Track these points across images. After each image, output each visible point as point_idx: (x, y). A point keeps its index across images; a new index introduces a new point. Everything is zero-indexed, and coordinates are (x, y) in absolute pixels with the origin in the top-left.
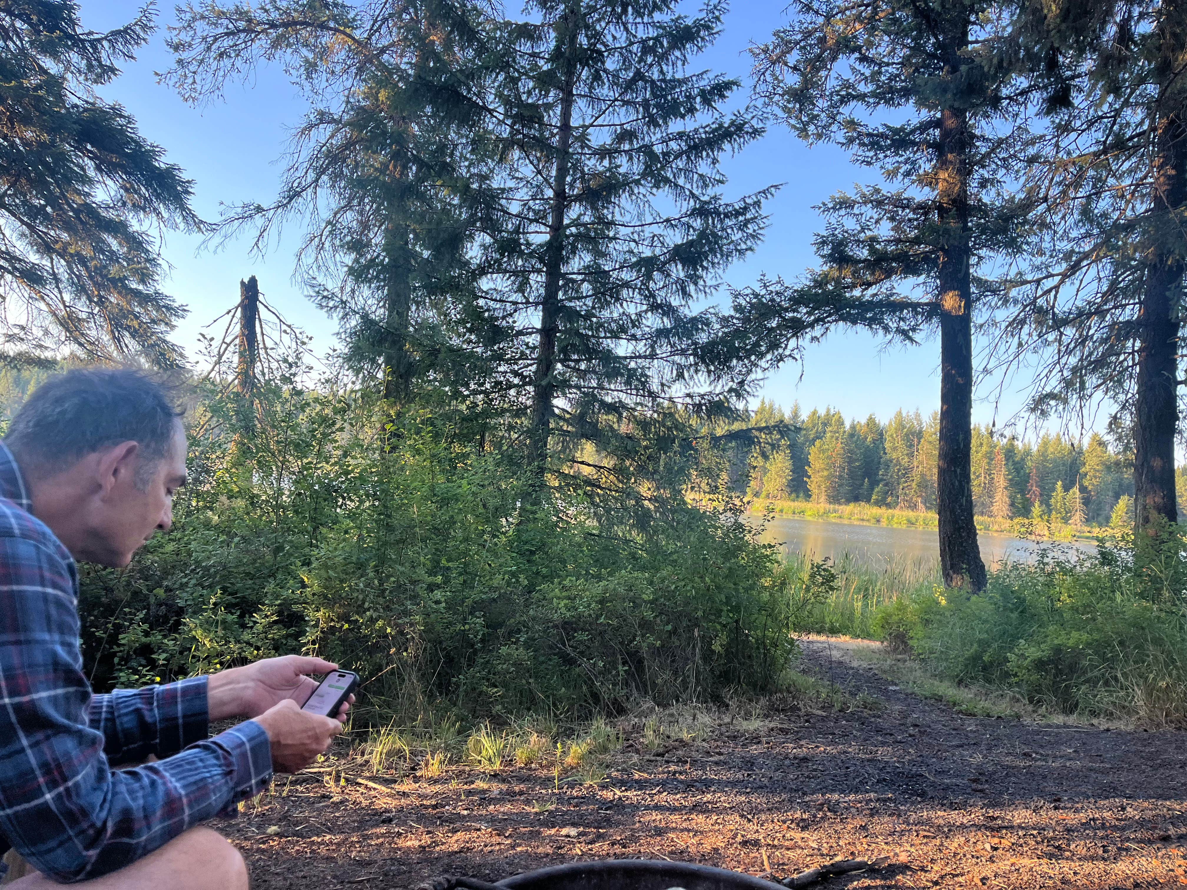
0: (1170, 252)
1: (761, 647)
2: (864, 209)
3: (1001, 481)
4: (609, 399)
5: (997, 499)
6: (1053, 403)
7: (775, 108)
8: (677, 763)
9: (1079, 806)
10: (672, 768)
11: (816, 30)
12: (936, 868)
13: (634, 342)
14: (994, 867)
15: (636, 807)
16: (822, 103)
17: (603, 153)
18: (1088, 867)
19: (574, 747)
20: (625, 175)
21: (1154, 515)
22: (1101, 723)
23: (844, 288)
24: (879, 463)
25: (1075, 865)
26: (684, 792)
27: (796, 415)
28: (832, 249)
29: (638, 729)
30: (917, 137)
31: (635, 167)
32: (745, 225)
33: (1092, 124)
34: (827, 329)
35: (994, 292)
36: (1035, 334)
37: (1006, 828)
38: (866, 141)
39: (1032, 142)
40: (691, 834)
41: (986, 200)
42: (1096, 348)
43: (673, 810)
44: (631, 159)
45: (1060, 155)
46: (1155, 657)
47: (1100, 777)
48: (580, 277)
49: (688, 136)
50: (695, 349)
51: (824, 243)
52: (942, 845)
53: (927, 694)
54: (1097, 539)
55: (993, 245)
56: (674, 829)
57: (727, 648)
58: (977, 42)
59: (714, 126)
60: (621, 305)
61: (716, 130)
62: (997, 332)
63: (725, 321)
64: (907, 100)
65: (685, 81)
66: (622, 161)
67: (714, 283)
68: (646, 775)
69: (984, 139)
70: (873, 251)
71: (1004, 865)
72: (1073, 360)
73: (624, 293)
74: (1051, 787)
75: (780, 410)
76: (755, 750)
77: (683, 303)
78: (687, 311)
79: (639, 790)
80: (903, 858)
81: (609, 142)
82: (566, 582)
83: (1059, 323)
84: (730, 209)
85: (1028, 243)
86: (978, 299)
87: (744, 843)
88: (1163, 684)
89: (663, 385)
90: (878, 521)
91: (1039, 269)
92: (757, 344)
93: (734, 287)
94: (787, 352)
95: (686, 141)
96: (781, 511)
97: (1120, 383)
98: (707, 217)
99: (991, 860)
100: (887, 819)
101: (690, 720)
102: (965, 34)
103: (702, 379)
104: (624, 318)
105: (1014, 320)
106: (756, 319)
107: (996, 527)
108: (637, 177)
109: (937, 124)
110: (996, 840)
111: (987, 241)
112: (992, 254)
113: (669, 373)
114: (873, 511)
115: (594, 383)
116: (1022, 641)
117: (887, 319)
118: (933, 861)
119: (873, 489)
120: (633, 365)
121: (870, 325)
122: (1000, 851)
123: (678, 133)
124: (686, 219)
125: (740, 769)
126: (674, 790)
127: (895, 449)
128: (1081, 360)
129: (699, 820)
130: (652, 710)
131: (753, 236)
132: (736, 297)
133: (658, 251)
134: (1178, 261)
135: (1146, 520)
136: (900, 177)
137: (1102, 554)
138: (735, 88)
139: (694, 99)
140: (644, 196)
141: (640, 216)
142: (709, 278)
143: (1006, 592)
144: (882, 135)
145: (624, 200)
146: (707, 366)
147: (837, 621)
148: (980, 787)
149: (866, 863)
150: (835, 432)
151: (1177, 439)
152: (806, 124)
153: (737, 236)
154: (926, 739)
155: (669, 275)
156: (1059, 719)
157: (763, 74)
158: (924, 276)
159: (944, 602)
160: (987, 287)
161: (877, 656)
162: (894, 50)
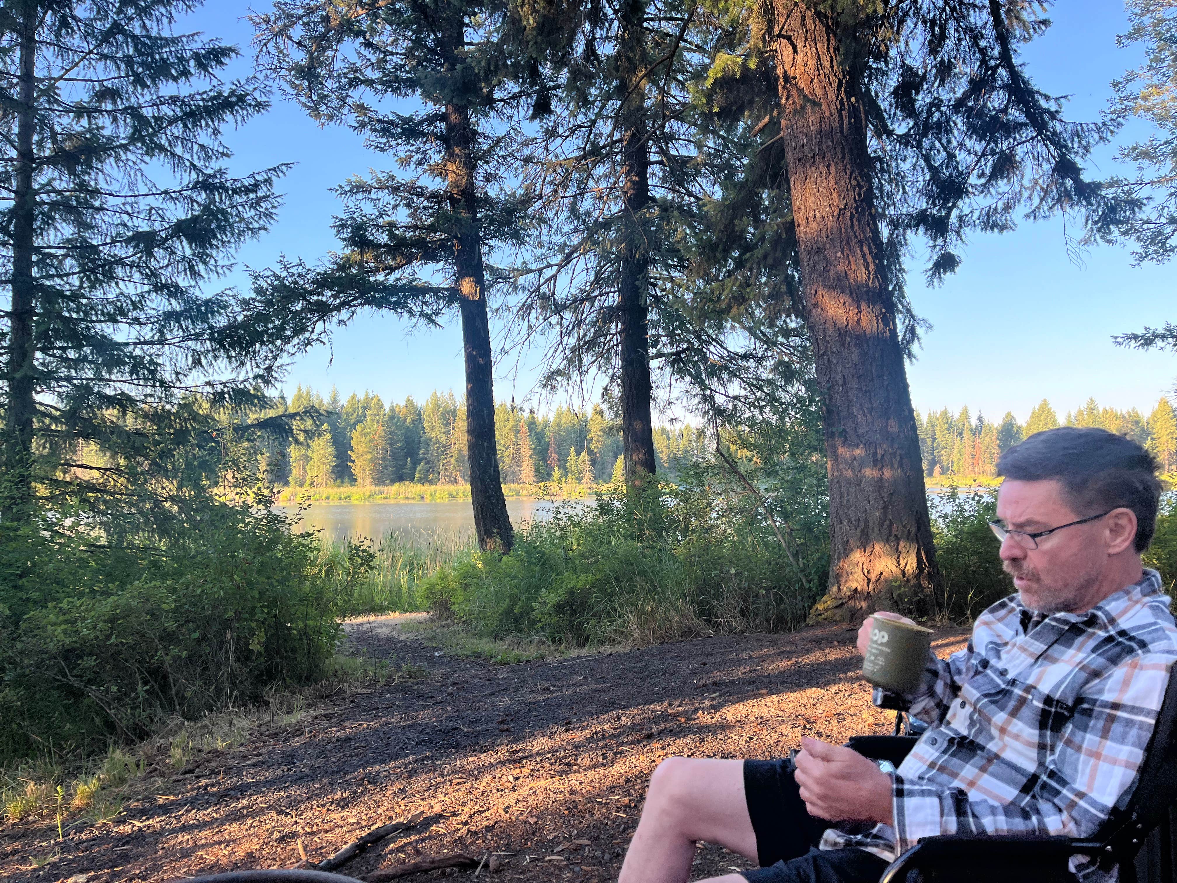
0: (638, 248)
1: (304, 637)
2: (380, 194)
3: (526, 451)
4: (109, 392)
5: (525, 467)
6: (559, 378)
7: (282, 82)
8: (209, 777)
9: (585, 724)
10: (203, 782)
11: (318, 8)
12: (466, 810)
13: (137, 327)
14: (515, 795)
15: (158, 834)
16: (330, 84)
17: (80, 111)
18: (591, 775)
19: (81, 787)
20: (110, 139)
21: (639, 468)
22: (607, 649)
23: (368, 272)
24: (419, 442)
25: (580, 776)
26: (216, 804)
27: (335, 401)
28: (352, 232)
29: (164, 750)
30: (425, 128)
31: (122, 130)
32: (258, 203)
33: (573, 132)
34: (353, 312)
35: (506, 279)
36: (541, 318)
37: (526, 758)
38: (378, 127)
39: (526, 143)
40: (223, 846)
41: (492, 193)
42: (589, 330)
43: (201, 826)
44: (115, 120)
45: (549, 157)
46: (642, 588)
47: (602, 695)
48: (62, 252)
49: (183, 101)
50: (212, 334)
51: (343, 226)
52: (472, 787)
53: (469, 653)
54: (596, 493)
55: (502, 236)
56: (204, 846)
57: (267, 645)
58: (471, 44)
59: (212, 94)
60: (117, 284)
61: (212, 99)
62: (511, 316)
63: (246, 303)
64: (414, 92)
65: (175, 41)
66: (104, 121)
67: (226, 262)
68: (172, 798)
69: (486, 137)
70: (392, 236)
71: (523, 791)
72: (572, 341)
73: (119, 271)
74: (564, 713)
75: (318, 396)
76: (296, 742)
77: (193, 283)
78: (198, 293)
79: (163, 815)
80: (437, 808)
81: (86, 99)
82: (64, 605)
83: (559, 309)
84: (239, 185)
85: (529, 236)
86: (492, 286)
87: (282, 839)
88: (648, 608)
89: (177, 373)
90: (423, 498)
91: (539, 259)
92: (281, 329)
93: (252, 267)
94: (315, 336)
95: (181, 107)
96: (328, 498)
97: (609, 359)
98: (212, 192)
99: (514, 790)
100: (424, 776)
101: (226, 729)
102: (461, 35)
103: (222, 366)
104: (123, 299)
105: (524, 305)
106: (278, 302)
107: (525, 492)
108: (124, 142)
109: (443, 117)
110: (518, 771)
111: (495, 232)
112: (501, 244)
113: (183, 361)
114: (417, 489)
115: (90, 374)
116: (544, 590)
117: (411, 303)
118: (464, 804)
119: (415, 468)
120: (138, 352)
121: (395, 309)
122: (521, 780)
123: (171, 97)
124: (189, 193)
125: (280, 764)
126: (208, 804)
127: (433, 428)
128: (579, 340)
129: (233, 829)
130: (181, 726)
131: (266, 216)
132: (256, 278)
133: (157, 226)
134: (643, 255)
135: (633, 473)
136: (413, 166)
137: (600, 505)
138: (233, 55)
139: (188, 61)
140: (134, 163)
141: (132, 185)
142: (219, 256)
143: (531, 548)
144: (392, 123)
145: (109, 165)
146: (227, 351)
147: (386, 599)
148: (506, 727)
149: (403, 824)
150: (375, 415)
151: (652, 405)
152: (316, 104)
153: (249, 213)
154: (463, 694)
155: (173, 253)
156: (574, 653)
157: (265, 45)
158: (442, 263)
159: (480, 566)
160: (500, 275)
161: (424, 626)
162: (396, 40)
